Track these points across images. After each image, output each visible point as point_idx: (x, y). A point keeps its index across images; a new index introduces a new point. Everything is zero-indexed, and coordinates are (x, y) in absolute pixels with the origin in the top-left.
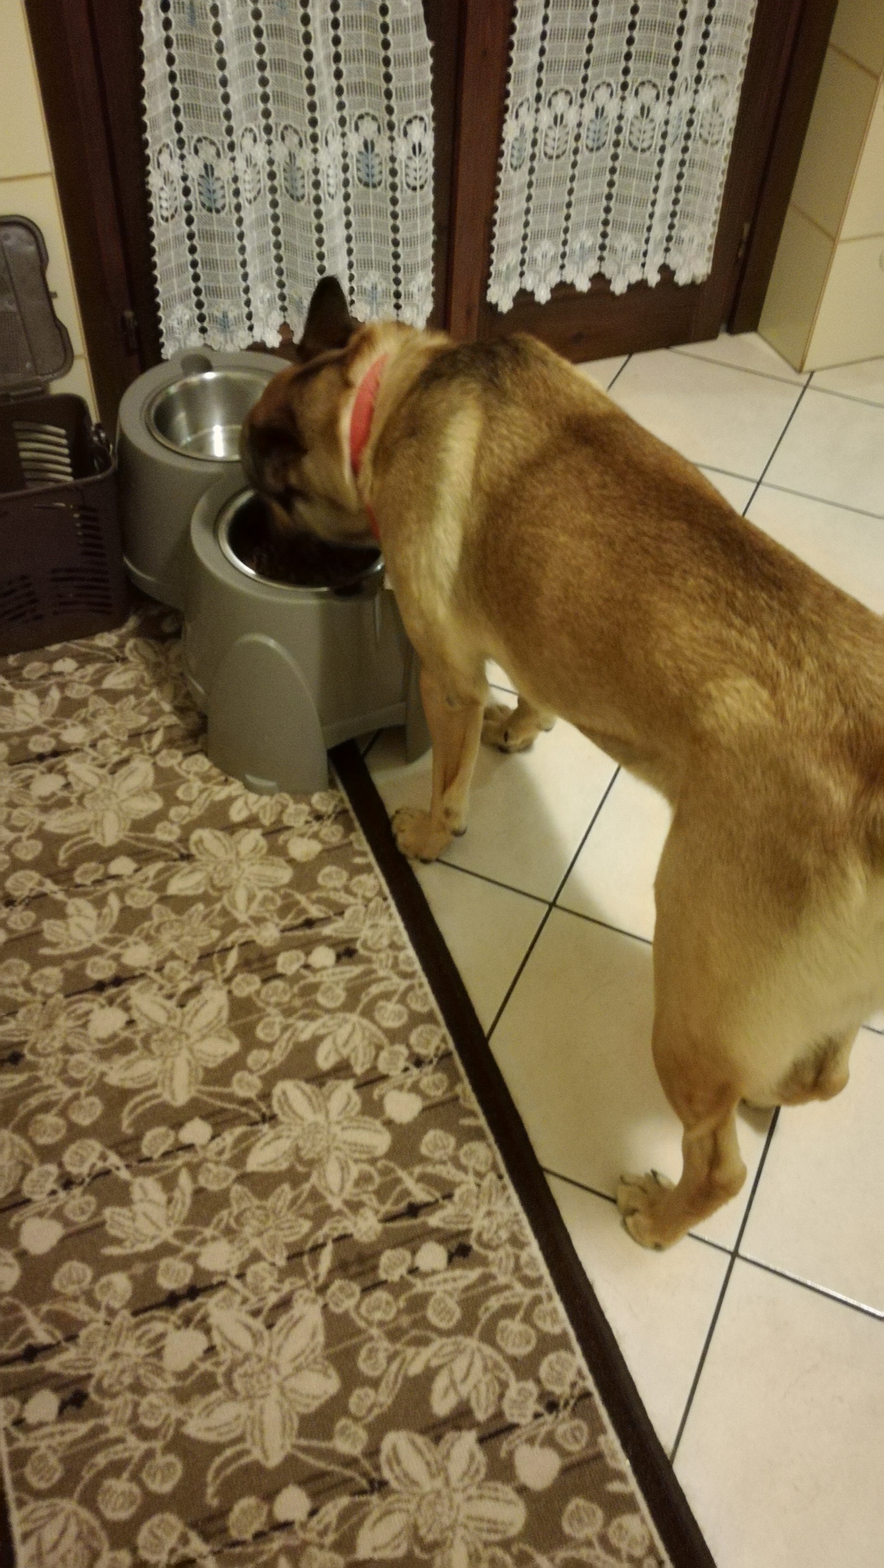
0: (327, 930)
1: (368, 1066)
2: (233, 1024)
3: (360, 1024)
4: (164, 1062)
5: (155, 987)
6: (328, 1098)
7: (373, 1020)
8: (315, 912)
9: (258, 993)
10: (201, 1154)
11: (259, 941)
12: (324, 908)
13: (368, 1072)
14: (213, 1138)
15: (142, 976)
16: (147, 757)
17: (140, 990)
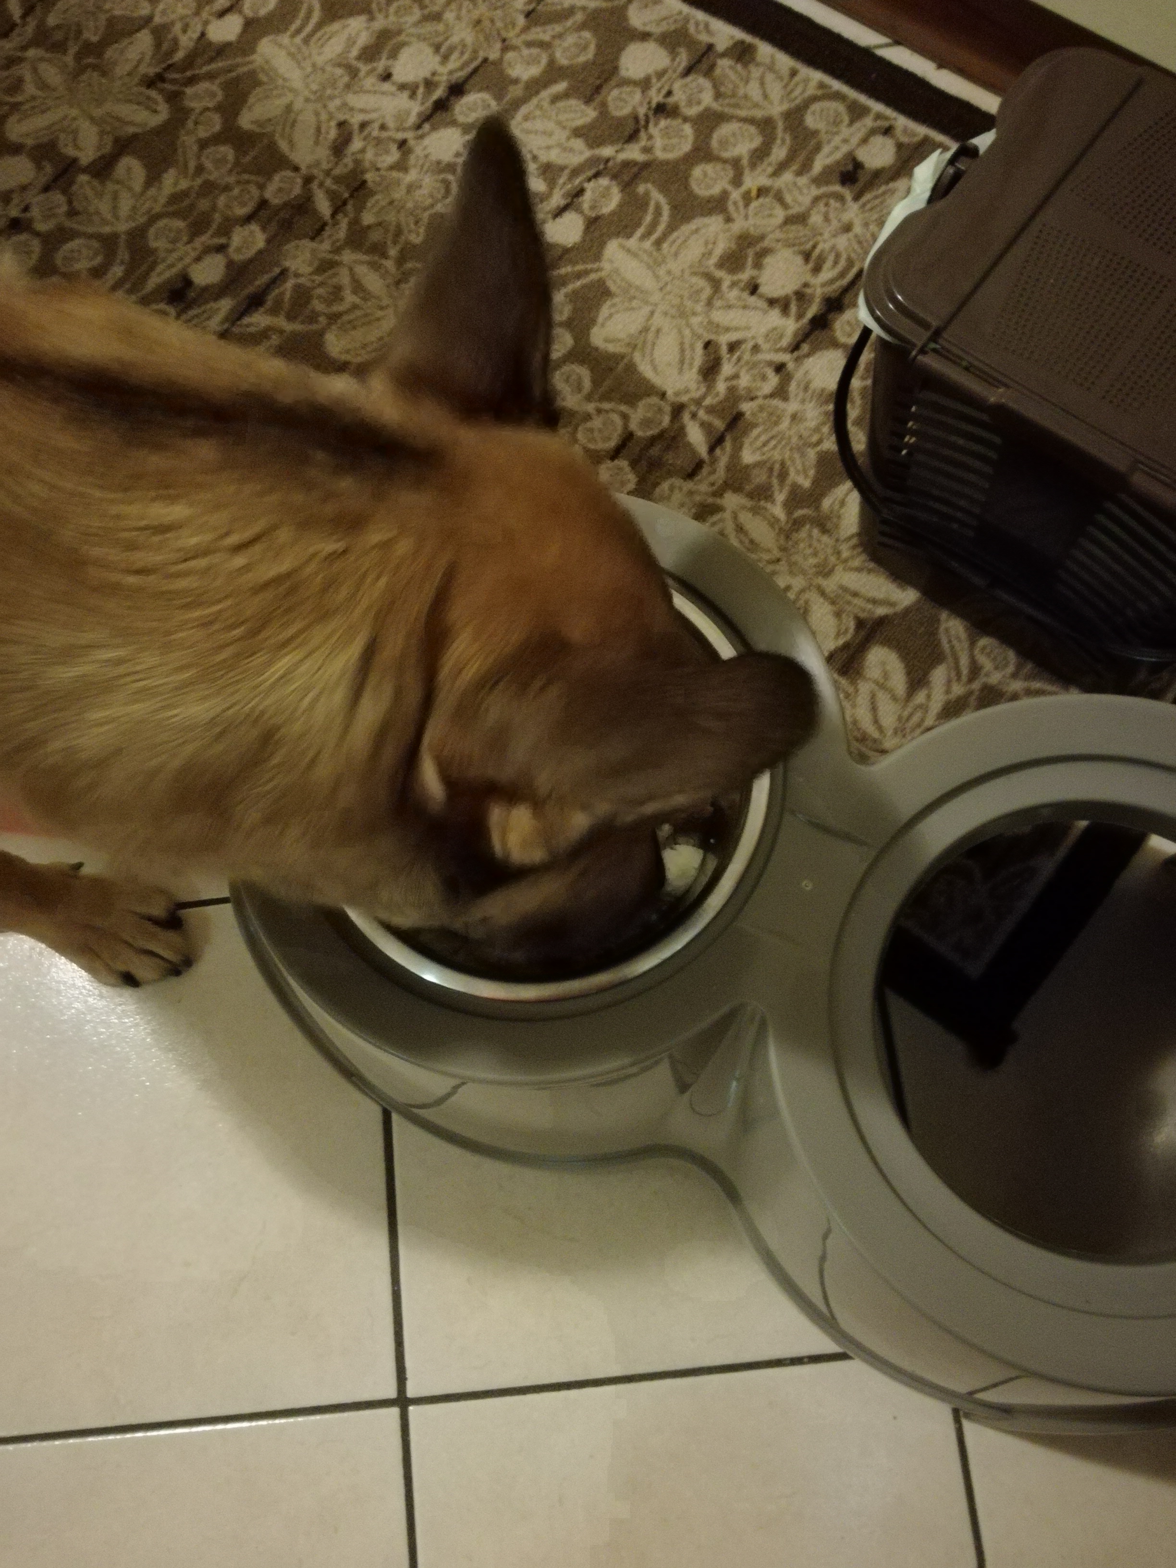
0: (225, 305)
1: (75, 188)
2: (265, 141)
3: (112, 224)
4: (314, 65)
5: (391, 124)
6: (102, 133)
7: (99, 237)
8: (259, 320)
9: (261, 187)
10: (205, 15)
11: (306, 243)
12: (252, 329)
13: (71, 183)
14: (203, 34)
15: (419, 127)
16: (684, 399)
17: (408, 113)
